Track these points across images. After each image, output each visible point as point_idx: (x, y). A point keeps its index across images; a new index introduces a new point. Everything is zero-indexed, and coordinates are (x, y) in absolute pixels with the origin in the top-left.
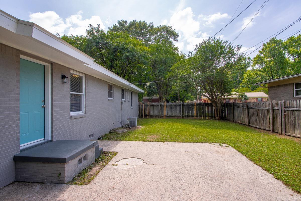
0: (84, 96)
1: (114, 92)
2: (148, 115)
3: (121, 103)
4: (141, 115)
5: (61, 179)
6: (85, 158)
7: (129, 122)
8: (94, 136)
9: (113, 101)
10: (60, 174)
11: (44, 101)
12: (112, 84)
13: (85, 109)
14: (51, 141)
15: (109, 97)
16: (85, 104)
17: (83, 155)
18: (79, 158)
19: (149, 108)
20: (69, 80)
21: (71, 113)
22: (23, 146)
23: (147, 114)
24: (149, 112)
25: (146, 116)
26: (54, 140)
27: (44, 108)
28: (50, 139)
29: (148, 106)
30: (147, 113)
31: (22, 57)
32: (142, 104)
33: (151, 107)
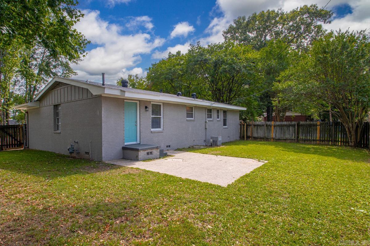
0: (162, 118)
1: (194, 112)
2: (251, 137)
3: (206, 122)
4: (243, 137)
5: (138, 158)
6: (151, 153)
7: (211, 140)
8: (171, 147)
9: (194, 121)
10: (137, 156)
11: (136, 122)
12: (192, 107)
13: (163, 127)
14: (140, 144)
15: (187, 117)
16: (163, 124)
17: (149, 151)
18: (147, 151)
19: (252, 128)
20: (150, 109)
21: (151, 129)
22: (126, 144)
23: (249, 136)
24: (252, 133)
25: (248, 137)
26: (141, 144)
27: (136, 125)
28: (139, 143)
29: (251, 126)
30: (249, 134)
31: (125, 101)
32: (244, 124)
33: (254, 127)
